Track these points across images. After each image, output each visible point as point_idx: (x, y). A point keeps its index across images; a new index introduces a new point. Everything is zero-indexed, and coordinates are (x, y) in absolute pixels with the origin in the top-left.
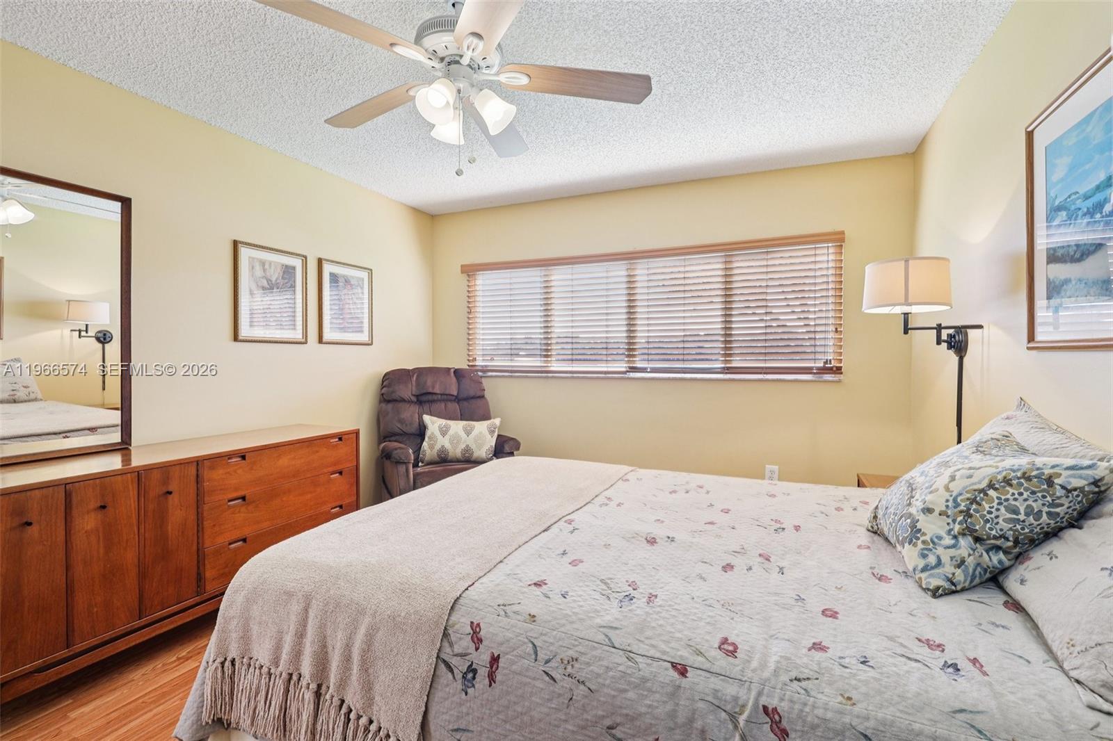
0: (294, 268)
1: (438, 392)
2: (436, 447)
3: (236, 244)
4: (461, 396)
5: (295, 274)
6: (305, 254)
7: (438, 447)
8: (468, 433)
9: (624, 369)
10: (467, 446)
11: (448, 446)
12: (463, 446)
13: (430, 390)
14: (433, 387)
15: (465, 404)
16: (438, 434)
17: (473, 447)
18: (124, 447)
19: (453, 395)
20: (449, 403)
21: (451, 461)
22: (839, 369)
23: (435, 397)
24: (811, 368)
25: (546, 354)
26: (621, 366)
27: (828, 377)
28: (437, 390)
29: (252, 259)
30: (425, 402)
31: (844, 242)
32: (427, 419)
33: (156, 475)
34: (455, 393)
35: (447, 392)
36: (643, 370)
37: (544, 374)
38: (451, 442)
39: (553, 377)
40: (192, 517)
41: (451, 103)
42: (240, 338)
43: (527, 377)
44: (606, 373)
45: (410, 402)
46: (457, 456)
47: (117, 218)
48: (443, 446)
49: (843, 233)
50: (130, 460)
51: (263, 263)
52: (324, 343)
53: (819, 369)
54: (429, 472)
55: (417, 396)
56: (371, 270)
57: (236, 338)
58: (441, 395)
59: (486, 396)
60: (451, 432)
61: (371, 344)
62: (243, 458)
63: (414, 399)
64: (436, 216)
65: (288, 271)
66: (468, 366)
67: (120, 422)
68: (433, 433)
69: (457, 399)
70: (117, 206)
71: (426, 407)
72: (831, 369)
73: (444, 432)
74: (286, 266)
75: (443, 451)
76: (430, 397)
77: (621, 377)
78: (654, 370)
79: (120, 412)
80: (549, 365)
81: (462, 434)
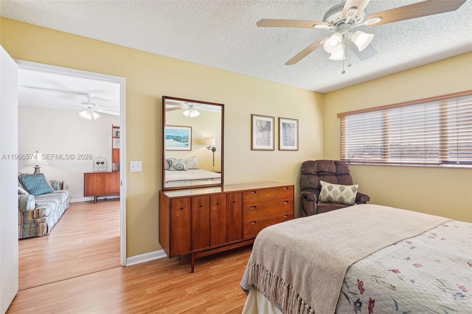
0: (270, 122)
1: (327, 171)
2: (326, 195)
3: (252, 115)
4: (338, 173)
5: (270, 124)
6: (274, 116)
7: (327, 195)
8: (342, 190)
9: (438, 162)
10: (341, 196)
11: (332, 195)
12: (339, 196)
13: (323, 170)
14: (325, 169)
15: (340, 177)
16: (327, 190)
17: (344, 197)
18: (221, 185)
19: (334, 173)
20: (332, 176)
21: (333, 203)
23: (325, 173)
25: (384, 154)
26: (437, 160)
28: (326, 170)
29: (257, 120)
30: (321, 175)
32: (322, 182)
33: (231, 195)
34: (335, 172)
35: (331, 171)
36: (454, 163)
37: (383, 164)
38: (333, 194)
39: (388, 166)
40: (240, 211)
41: (340, 42)
42: (253, 149)
43: (373, 165)
44: (424, 164)
45: (314, 175)
46: (336, 201)
47: (221, 112)
48: (329, 195)
50: (223, 190)
51: (260, 121)
52: (281, 150)
54: (323, 206)
55: (317, 172)
56: (298, 120)
57: (252, 149)
58: (328, 172)
59: (350, 174)
60: (333, 189)
61: (298, 150)
62: (255, 192)
63: (316, 174)
64: (325, 93)
65: (268, 123)
66: (341, 159)
67: (221, 177)
68: (325, 189)
69: (336, 175)
70: (221, 107)
71: (321, 177)
73: (330, 189)
74: (268, 122)
75: (329, 197)
76: (323, 173)
77: (436, 166)
78: (462, 163)
79: (220, 174)
80: (386, 159)
81: (339, 191)
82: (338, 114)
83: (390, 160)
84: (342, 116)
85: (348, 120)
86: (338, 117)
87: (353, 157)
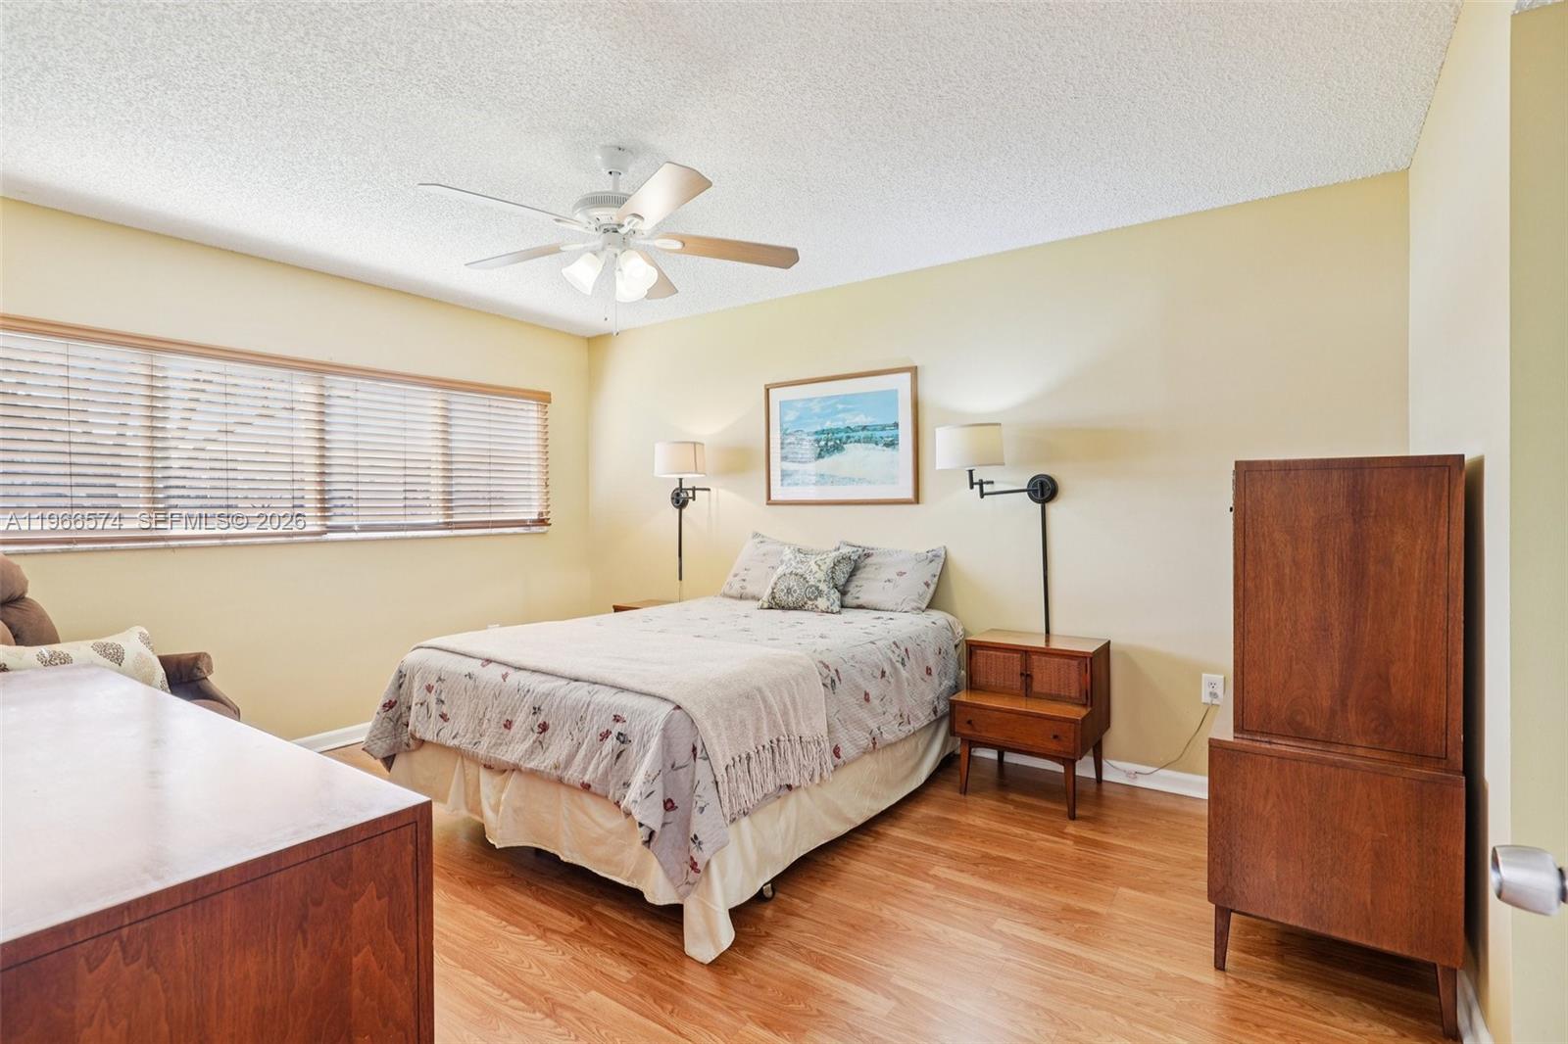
9: (316, 529)
22: (548, 520)
24: (524, 521)
27: (534, 529)
31: (550, 402)
36: (348, 529)
37: (157, 541)
49: (549, 394)
53: (534, 521)
72: (544, 520)
78: (364, 528)
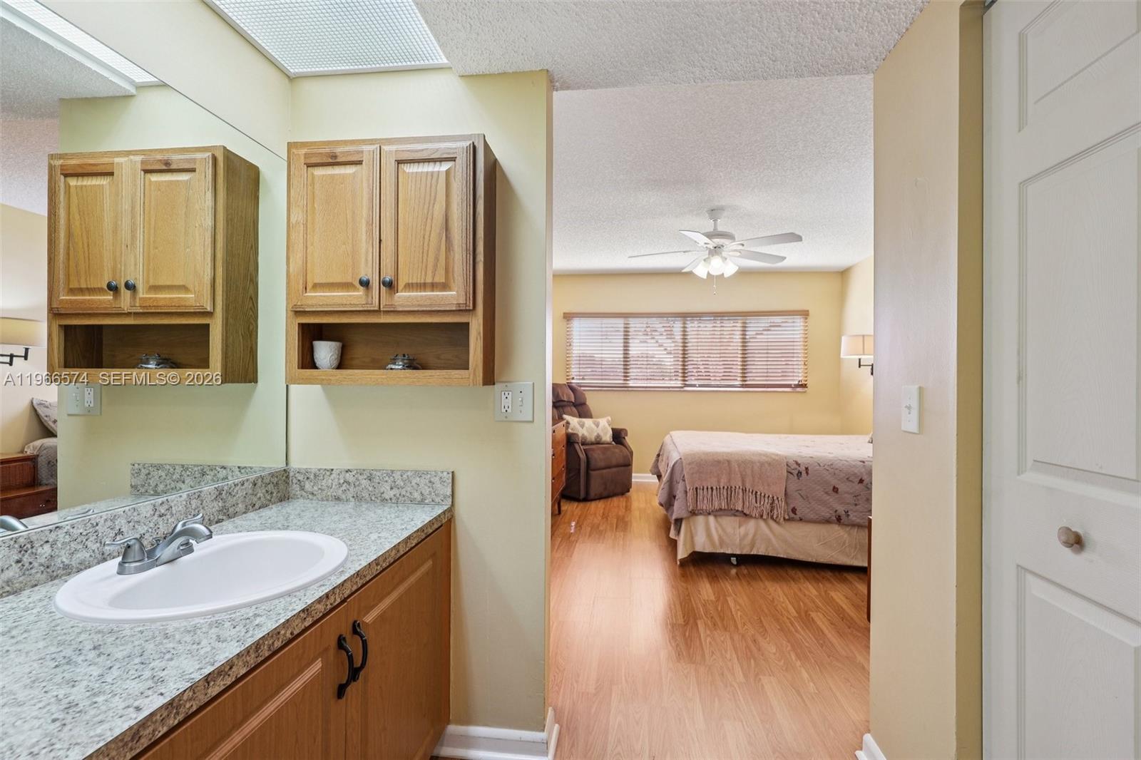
4: (577, 403)
8: (597, 425)
9: (680, 385)
10: (598, 434)
11: (586, 434)
12: (595, 434)
13: (562, 399)
14: (563, 397)
15: (580, 408)
16: (578, 426)
17: (602, 434)
22: (806, 385)
24: (791, 385)
26: (679, 384)
27: (798, 389)
28: (565, 399)
30: (559, 407)
31: (809, 315)
34: (574, 401)
35: (570, 400)
36: (694, 386)
37: (626, 388)
38: (588, 431)
39: (631, 390)
43: (628, 390)
44: (669, 387)
46: (592, 441)
48: (583, 435)
49: (808, 311)
53: (796, 385)
58: (567, 402)
59: (587, 403)
60: (586, 425)
66: (567, 383)
68: (574, 426)
69: (575, 405)
71: (560, 409)
72: (802, 385)
73: (582, 426)
75: (584, 437)
76: (561, 403)
77: (680, 390)
78: (700, 386)
80: (629, 382)
81: (593, 426)
82: (564, 314)
83: (631, 383)
84: (568, 317)
85: (577, 324)
86: (564, 317)
87: (583, 379)
